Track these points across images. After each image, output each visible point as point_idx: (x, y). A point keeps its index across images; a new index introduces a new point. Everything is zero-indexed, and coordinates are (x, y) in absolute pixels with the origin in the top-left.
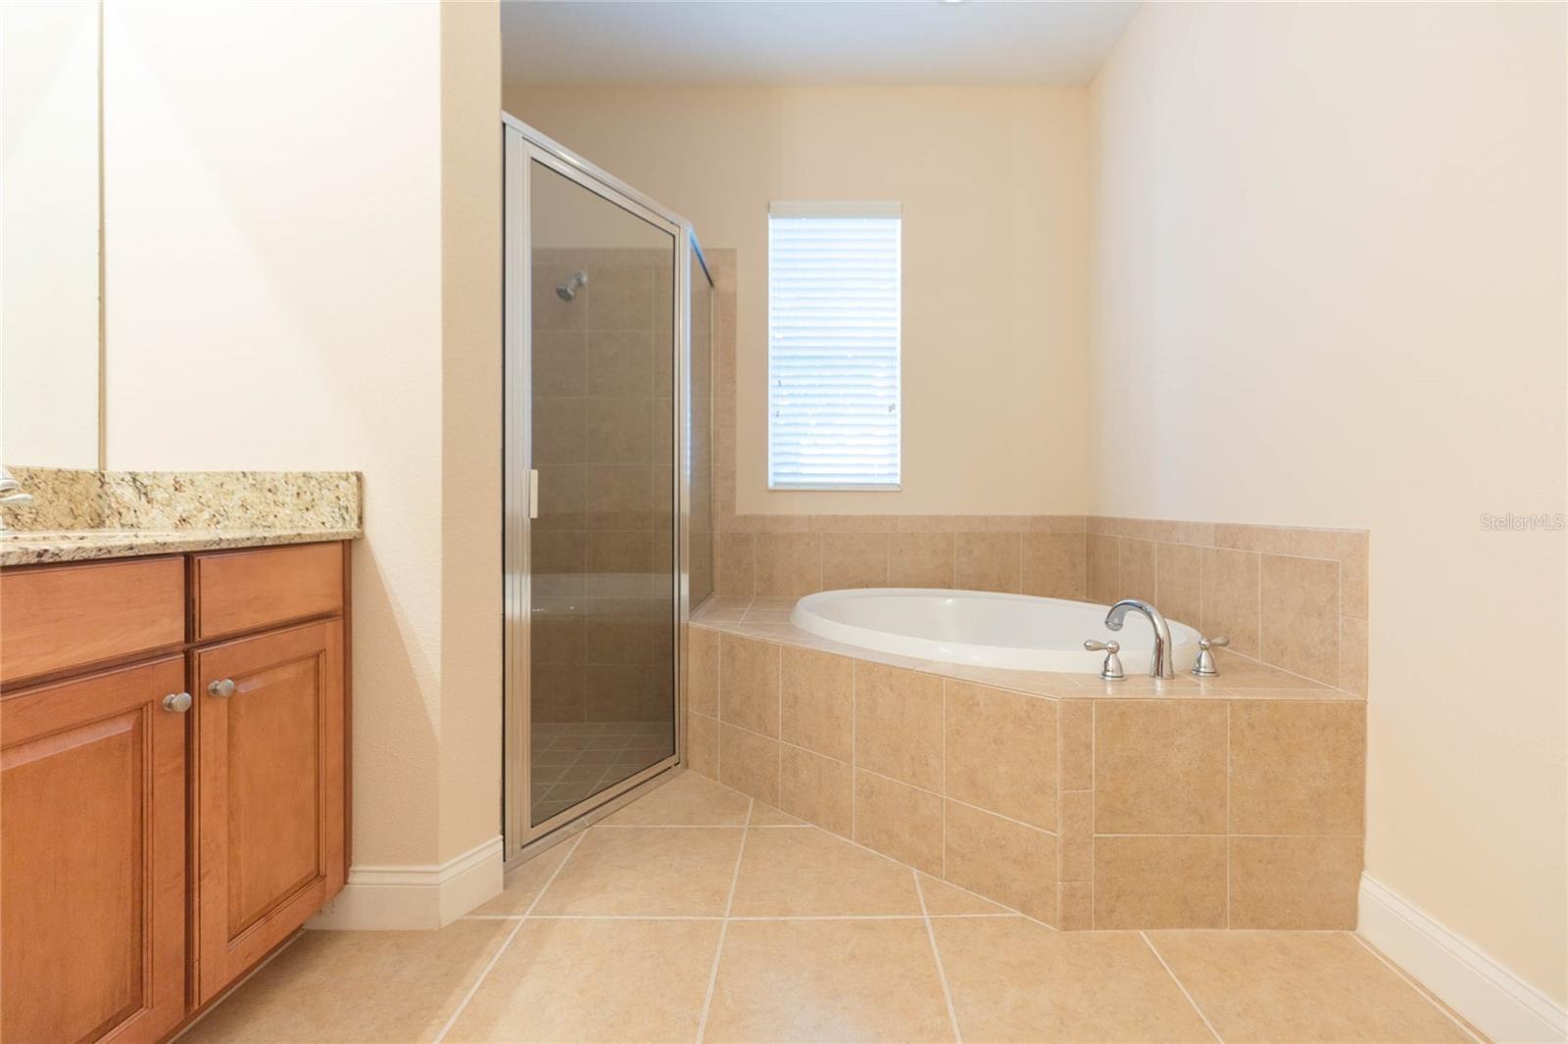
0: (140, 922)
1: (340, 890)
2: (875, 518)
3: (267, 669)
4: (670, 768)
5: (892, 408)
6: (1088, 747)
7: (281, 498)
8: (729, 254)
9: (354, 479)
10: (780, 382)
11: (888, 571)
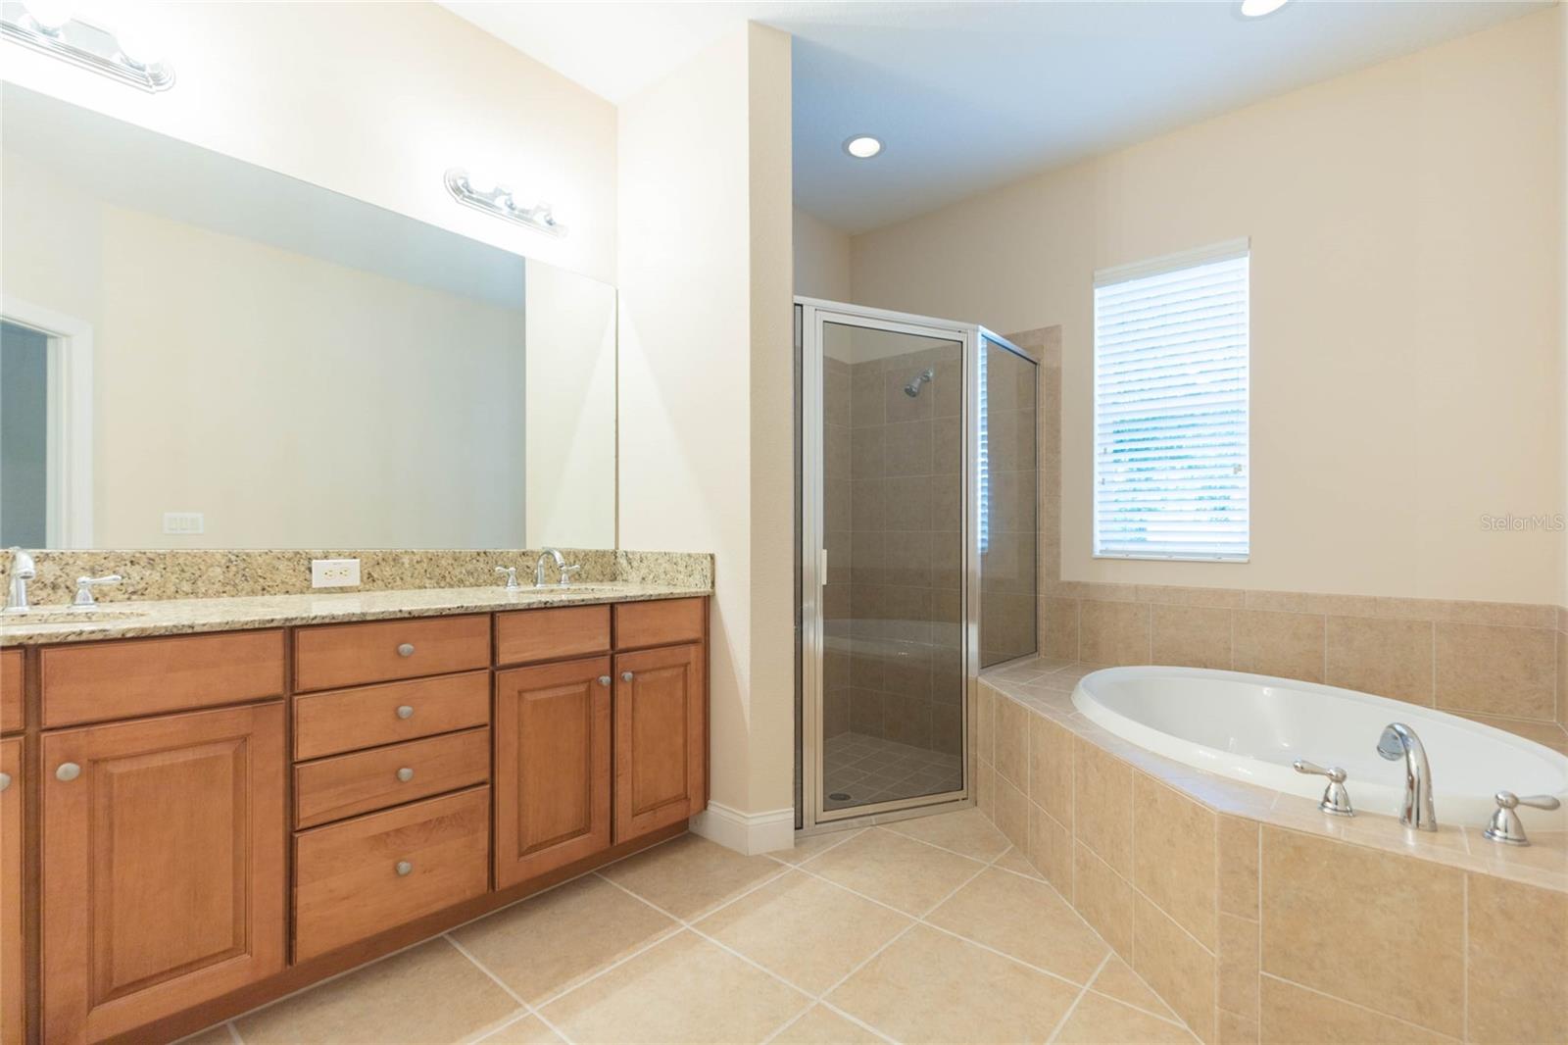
0: (589, 789)
1: (701, 812)
2: (1215, 592)
3: (653, 670)
4: (958, 800)
5: (1238, 469)
6: (1254, 873)
7: (679, 569)
8: (1051, 333)
9: (709, 558)
10: (1105, 450)
11: (1232, 652)
